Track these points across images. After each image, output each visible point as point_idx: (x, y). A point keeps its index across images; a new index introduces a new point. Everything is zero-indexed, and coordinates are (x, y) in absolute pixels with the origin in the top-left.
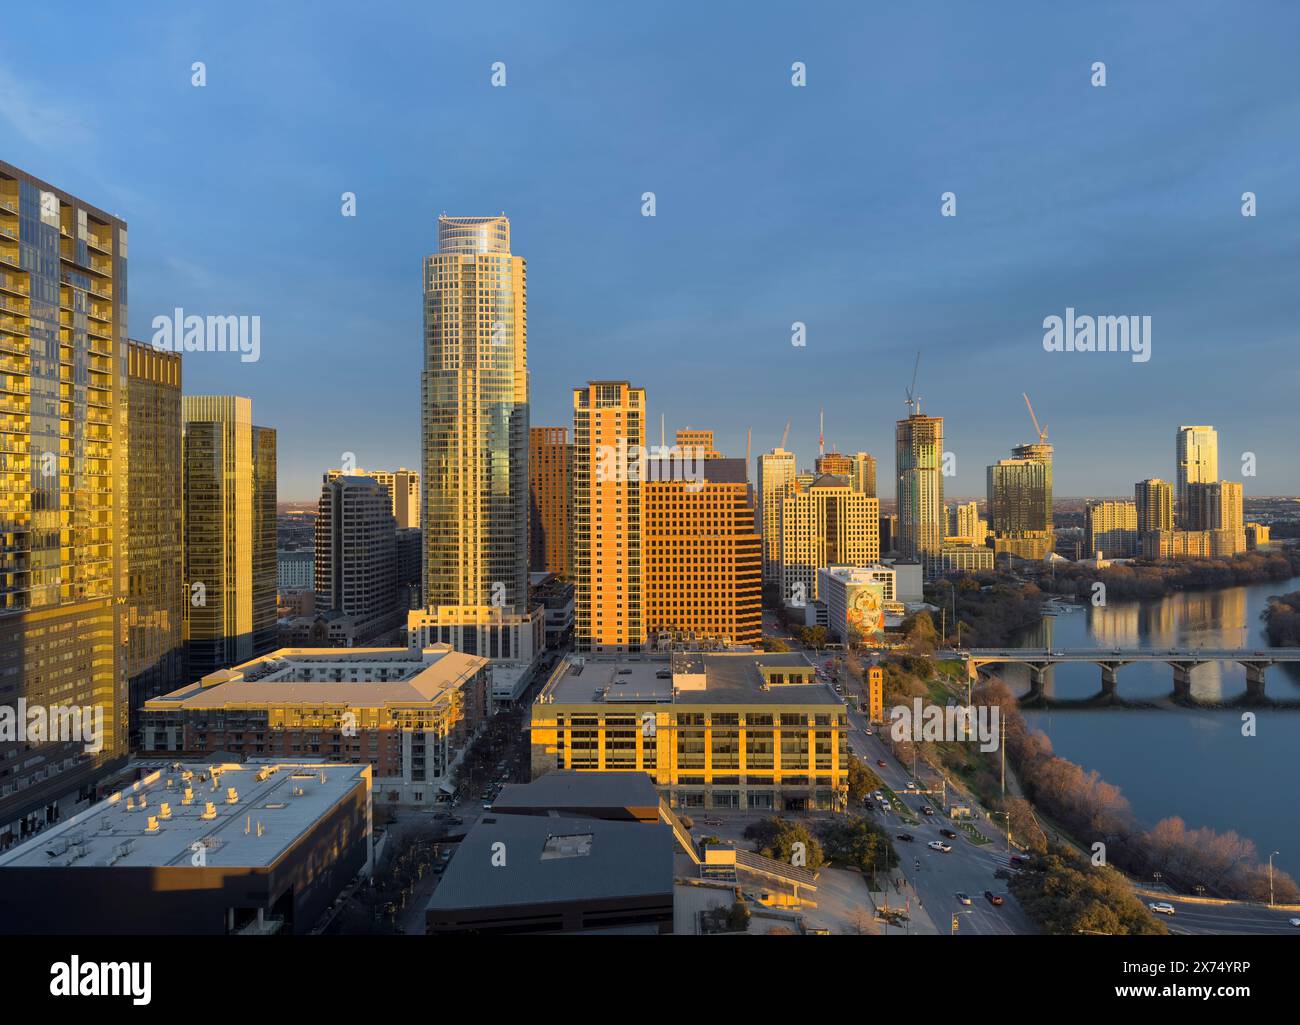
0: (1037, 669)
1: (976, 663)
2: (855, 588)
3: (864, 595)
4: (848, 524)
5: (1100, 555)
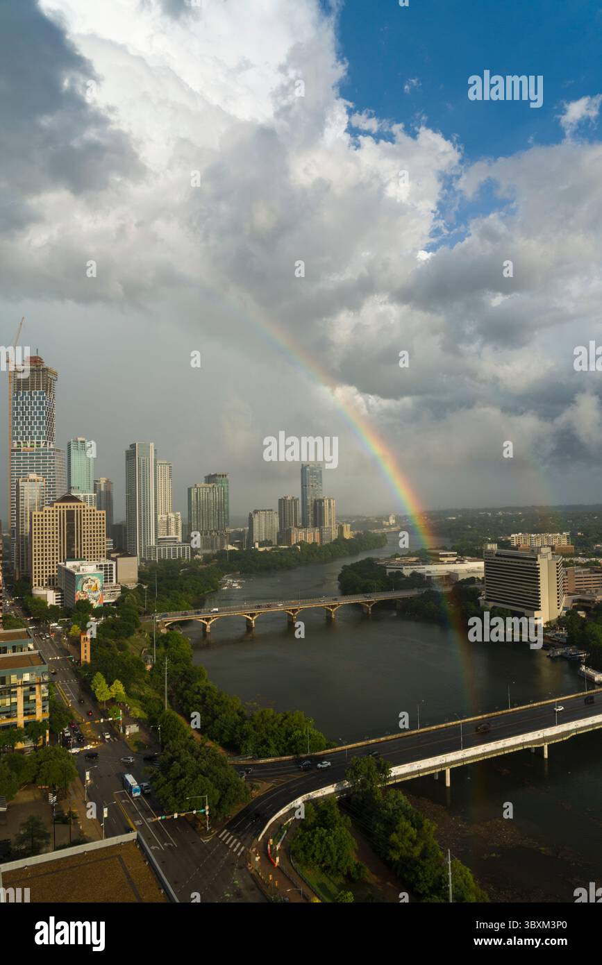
0: (206, 623)
1: (165, 623)
2: (81, 576)
3: (89, 581)
4: (83, 530)
5: (257, 545)
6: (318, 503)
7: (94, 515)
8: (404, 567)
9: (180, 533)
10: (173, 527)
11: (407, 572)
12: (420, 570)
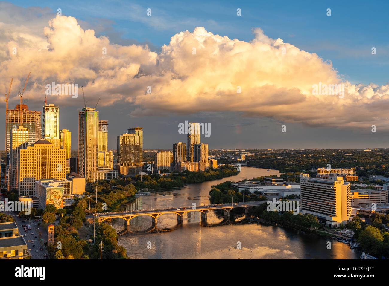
0: (127, 220)
1: (102, 219)
2: (50, 190)
3: (55, 193)
4: (51, 161)
5: (159, 172)
6: (197, 147)
7: (59, 152)
8: (250, 187)
9: (112, 164)
10: (107, 160)
11: (252, 190)
12: (260, 189)
